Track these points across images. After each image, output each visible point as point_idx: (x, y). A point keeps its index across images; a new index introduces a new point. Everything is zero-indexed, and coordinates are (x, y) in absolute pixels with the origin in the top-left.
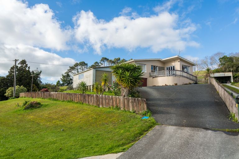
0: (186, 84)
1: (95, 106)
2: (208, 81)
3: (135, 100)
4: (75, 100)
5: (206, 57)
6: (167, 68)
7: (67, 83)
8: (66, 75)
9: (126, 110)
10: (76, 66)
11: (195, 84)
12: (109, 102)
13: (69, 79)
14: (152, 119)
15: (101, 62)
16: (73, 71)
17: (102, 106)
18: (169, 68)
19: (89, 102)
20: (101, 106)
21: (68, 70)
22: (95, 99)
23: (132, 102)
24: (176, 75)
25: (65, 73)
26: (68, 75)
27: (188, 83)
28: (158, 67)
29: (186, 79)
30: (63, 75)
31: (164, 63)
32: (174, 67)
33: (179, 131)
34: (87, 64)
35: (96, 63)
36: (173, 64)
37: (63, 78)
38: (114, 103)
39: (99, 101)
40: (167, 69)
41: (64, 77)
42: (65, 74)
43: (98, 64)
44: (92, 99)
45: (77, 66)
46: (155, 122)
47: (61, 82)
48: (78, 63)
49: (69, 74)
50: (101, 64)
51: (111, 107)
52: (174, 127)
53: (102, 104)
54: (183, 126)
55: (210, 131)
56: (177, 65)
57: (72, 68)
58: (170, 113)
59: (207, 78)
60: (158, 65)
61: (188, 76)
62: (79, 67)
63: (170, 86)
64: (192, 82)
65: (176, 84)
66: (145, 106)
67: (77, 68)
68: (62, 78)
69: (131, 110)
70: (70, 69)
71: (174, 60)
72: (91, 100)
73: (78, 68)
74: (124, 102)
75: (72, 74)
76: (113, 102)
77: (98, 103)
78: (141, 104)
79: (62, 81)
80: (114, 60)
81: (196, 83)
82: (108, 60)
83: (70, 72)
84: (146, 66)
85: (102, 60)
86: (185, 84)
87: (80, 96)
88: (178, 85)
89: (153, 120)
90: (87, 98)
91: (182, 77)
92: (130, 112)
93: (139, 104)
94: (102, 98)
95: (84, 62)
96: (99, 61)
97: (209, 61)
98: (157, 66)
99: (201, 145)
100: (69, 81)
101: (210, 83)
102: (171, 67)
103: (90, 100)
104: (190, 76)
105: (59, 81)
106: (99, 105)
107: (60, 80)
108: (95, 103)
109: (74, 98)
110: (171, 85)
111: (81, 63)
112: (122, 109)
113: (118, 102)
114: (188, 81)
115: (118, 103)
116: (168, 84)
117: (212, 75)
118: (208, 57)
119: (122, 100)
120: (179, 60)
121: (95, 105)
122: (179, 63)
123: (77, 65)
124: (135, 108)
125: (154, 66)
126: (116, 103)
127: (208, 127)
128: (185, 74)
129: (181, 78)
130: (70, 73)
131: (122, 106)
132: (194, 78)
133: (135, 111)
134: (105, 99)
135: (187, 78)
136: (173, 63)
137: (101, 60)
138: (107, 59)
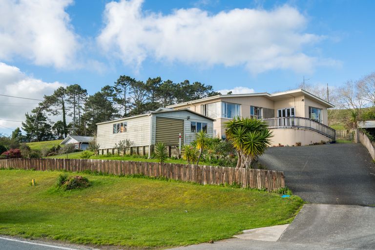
0: (316, 144)
1: (194, 184)
2: (353, 135)
3: (266, 172)
4: (148, 173)
5: (348, 83)
6: (280, 111)
7: (38, 134)
8: (34, 117)
9: (252, 187)
10: (59, 96)
11: (332, 144)
12: (220, 175)
13: (43, 125)
14: (297, 197)
15: (118, 87)
16: (52, 107)
17: (208, 183)
18: (284, 111)
19: (179, 177)
20: (205, 183)
21: (41, 104)
22: (193, 172)
23: (261, 176)
24: (298, 127)
25: (34, 111)
26: (41, 117)
27: (319, 141)
28: (262, 110)
29: (315, 134)
30: (27, 116)
31: (274, 100)
32: (293, 110)
33: (335, 208)
34: (85, 91)
35: (107, 88)
36: (292, 104)
37: (28, 122)
38: (231, 177)
39: (201, 175)
40: (280, 116)
41: (30, 119)
42: (33, 114)
43: (111, 90)
44: (187, 172)
45: (62, 94)
46: (302, 200)
47: (24, 133)
48: (65, 88)
49: (41, 114)
50: (117, 90)
51: (225, 184)
52: (327, 205)
53: (208, 180)
54: (337, 203)
55: (367, 207)
56: (300, 107)
57: (50, 100)
58: (315, 191)
59: (351, 131)
60: (263, 104)
61: (320, 128)
62: (67, 97)
63: (288, 147)
64: (326, 140)
65: (299, 144)
66: (283, 181)
67: (60, 99)
68: (26, 123)
69: (259, 188)
70: (45, 102)
71: (293, 97)
72: (185, 174)
73: (64, 99)
74: (248, 176)
75: (50, 113)
76: (228, 177)
77: (200, 178)
78: (276, 179)
79: (25, 130)
80: (148, 82)
81: (334, 142)
82: (135, 82)
83: (44, 108)
84: (241, 108)
85: (119, 83)
86: (314, 144)
87: (160, 166)
88: (302, 145)
89: (299, 198)
90: (176, 171)
91: (310, 129)
92: (259, 190)
93: (273, 178)
94: (208, 171)
95: (79, 87)
96: (112, 85)
97: (355, 90)
98: (261, 108)
99: (360, 217)
100: (43, 130)
101: (359, 142)
102: (288, 110)
103: (182, 173)
104: (324, 127)
105: (18, 130)
106: (201, 182)
107: (21, 127)
108: (193, 178)
109: (147, 170)
110: (290, 145)
111: (71, 87)
112: (244, 186)
113: (236, 176)
114: (319, 138)
115: (236, 178)
116: (284, 144)
117: (361, 125)
118: (352, 81)
119: (244, 173)
120: (303, 98)
121: (193, 181)
122: (303, 103)
123: (60, 92)
124: (267, 185)
125: (256, 108)
126: (233, 178)
127: (365, 204)
128: (314, 125)
129: (308, 132)
130: (44, 112)
131: (244, 181)
132: (331, 133)
133: (267, 189)
134: (213, 171)
135: (318, 132)
136: (291, 102)
137: (117, 82)
138: (131, 80)
